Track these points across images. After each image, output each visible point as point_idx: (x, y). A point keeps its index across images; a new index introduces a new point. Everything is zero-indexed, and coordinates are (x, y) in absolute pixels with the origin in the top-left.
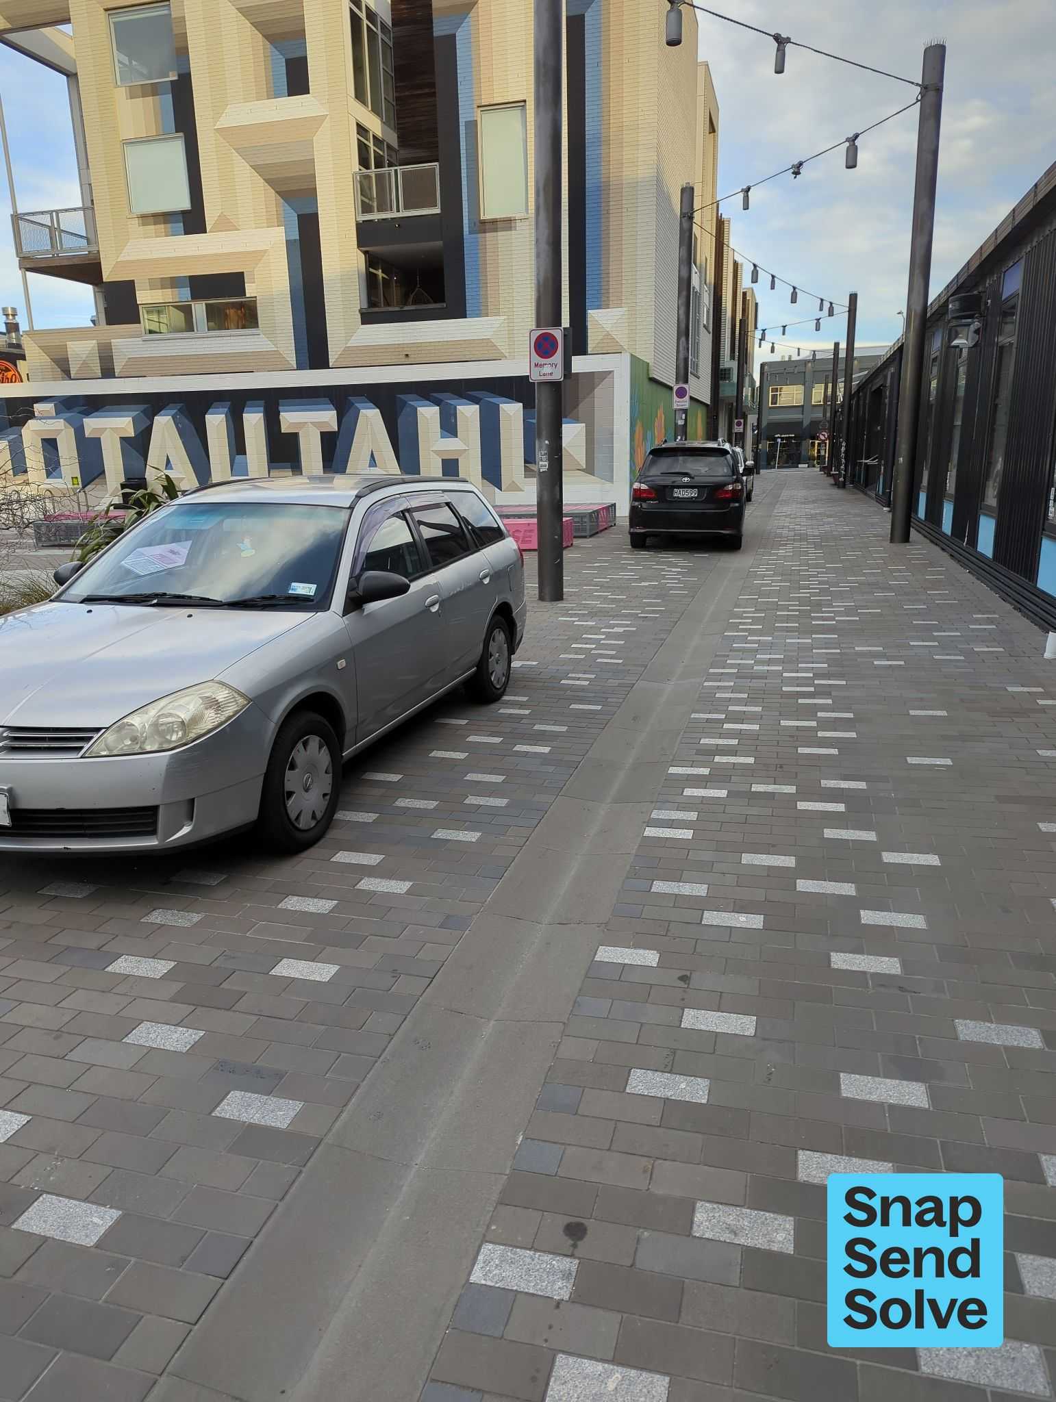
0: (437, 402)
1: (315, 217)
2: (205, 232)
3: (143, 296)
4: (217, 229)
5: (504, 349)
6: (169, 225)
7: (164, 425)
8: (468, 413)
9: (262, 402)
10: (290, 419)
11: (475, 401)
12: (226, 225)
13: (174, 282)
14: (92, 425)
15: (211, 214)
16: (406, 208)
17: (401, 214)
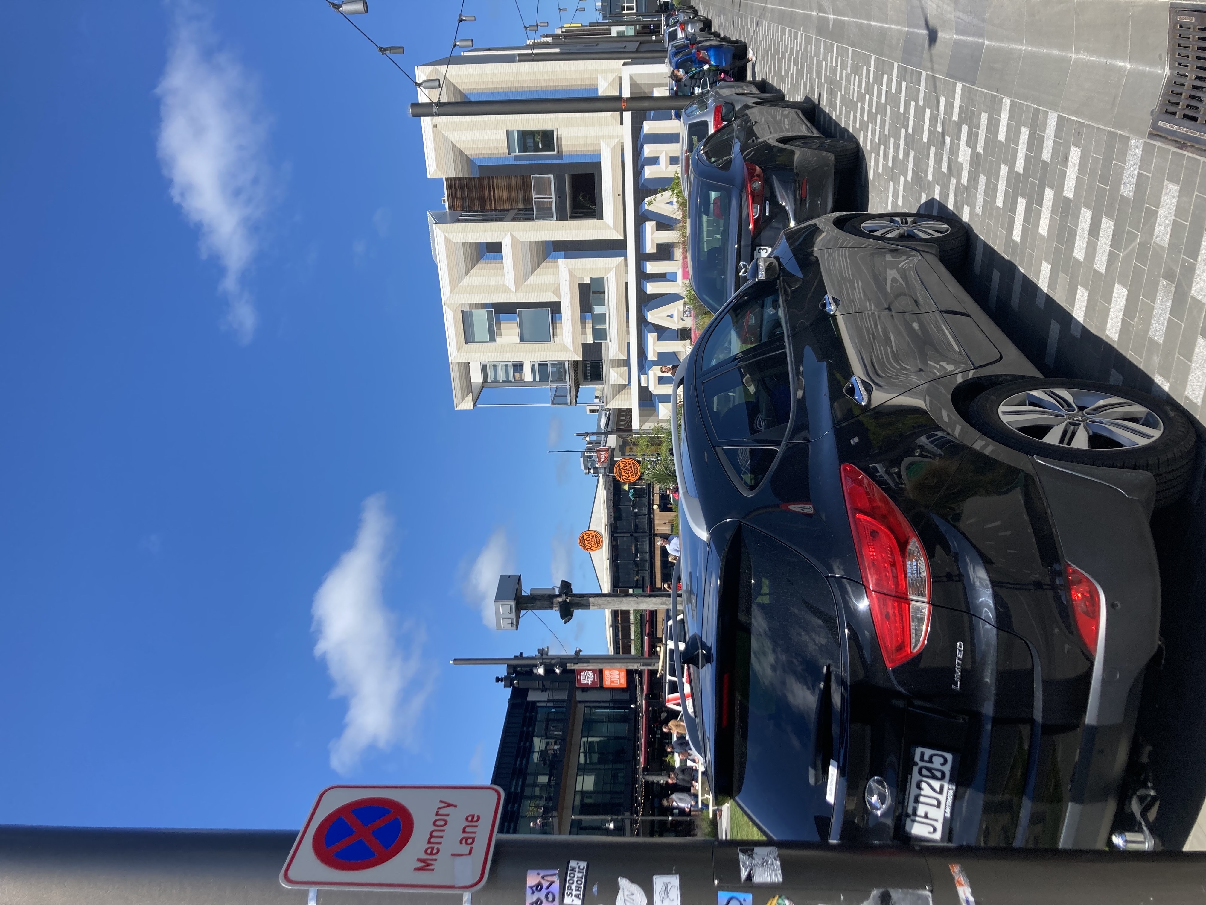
0: (643, 168)
1: (555, 243)
2: (560, 302)
3: (589, 340)
4: (559, 295)
5: (616, 141)
6: (557, 321)
7: (652, 317)
8: (648, 150)
9: (641, 261)
10: (650, 248)
11: (642, 147)
12: (557, 291)
13: (583, 321)
14: (652, 356)
15: (553, 299)
16: (551, 194)
17: (553, 195)
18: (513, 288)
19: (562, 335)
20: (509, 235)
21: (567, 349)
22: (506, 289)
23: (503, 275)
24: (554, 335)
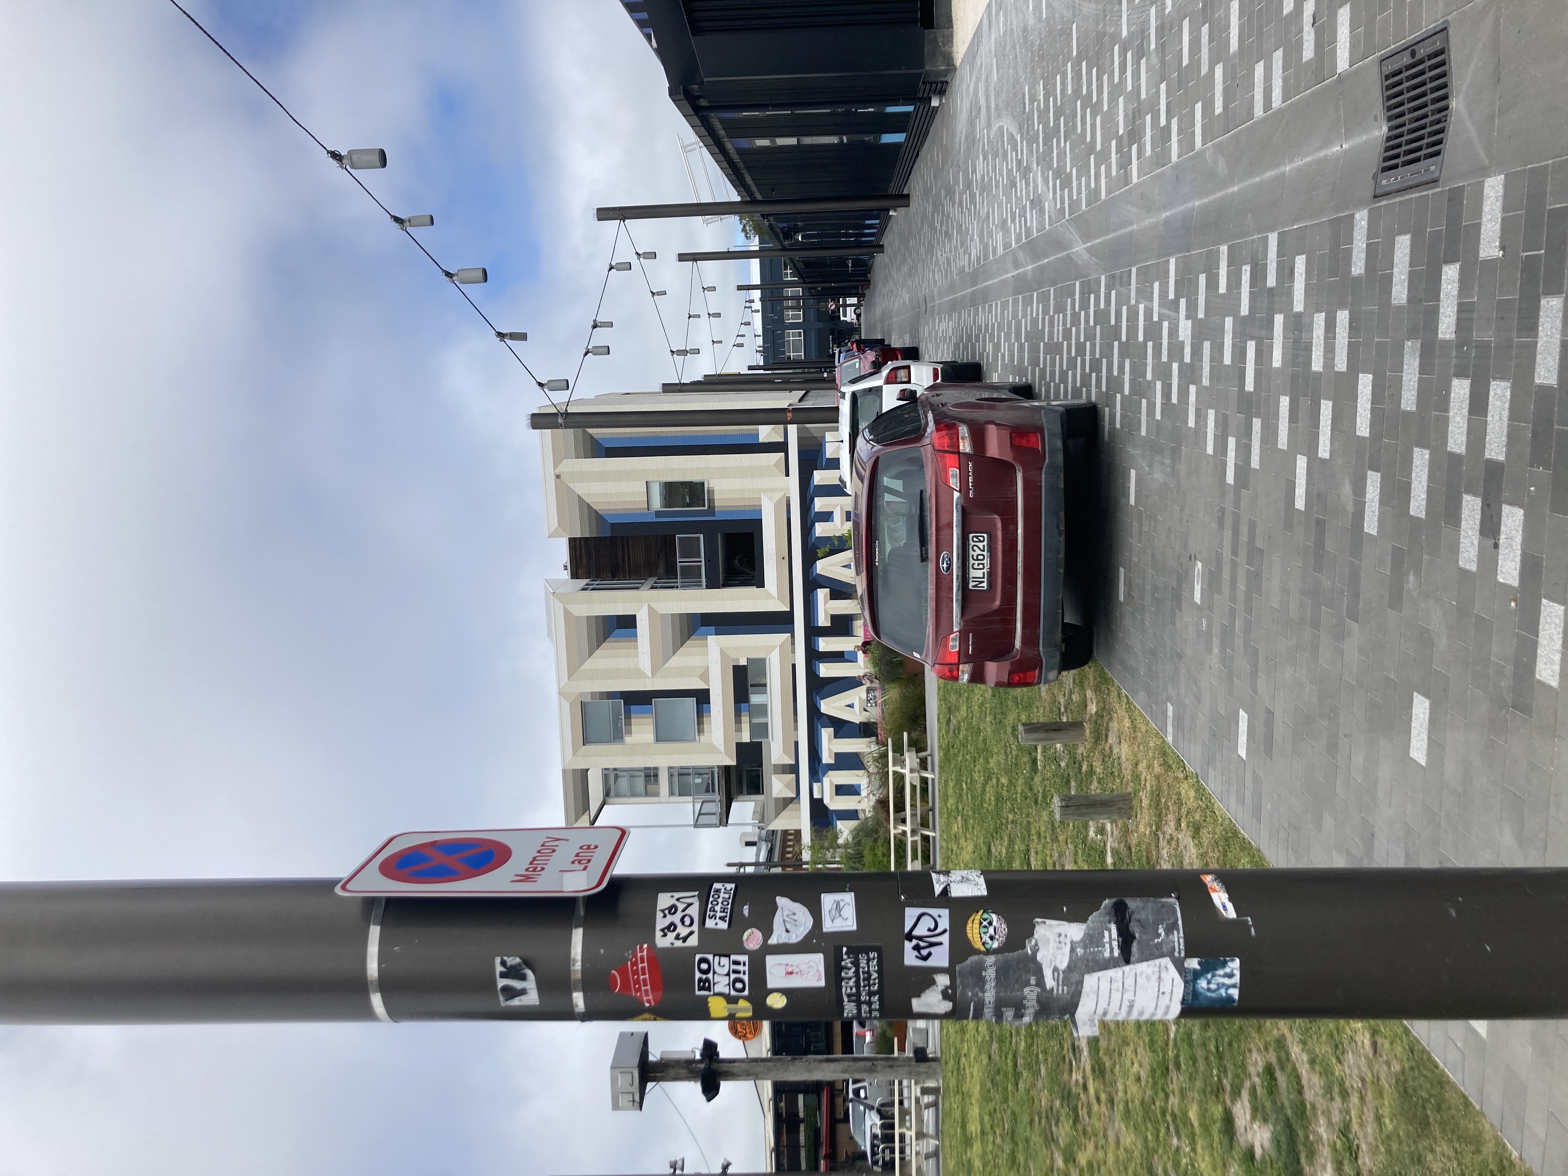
0: (813, 524)
1: (703, 616)
2: (709, 690)
3: (746, 738)
4: (708, 683)
5: (781, 494)
6: (704, 714)
7: (827, 706)
8: (820, 504)
9: (812, 637)
10: (823, 621)
11: (812, 500)
12: (705, 676)
13: (738, 714)
14: (827, 758)
15: (700, 685)
16: (699, 557)
17: (703, 560)
18: (649, 673)
19: (710, 731)
20: (645, 608)
21: (717, 751)
22: (640, 674)
23: (637, 656)
24: (699, 732)
